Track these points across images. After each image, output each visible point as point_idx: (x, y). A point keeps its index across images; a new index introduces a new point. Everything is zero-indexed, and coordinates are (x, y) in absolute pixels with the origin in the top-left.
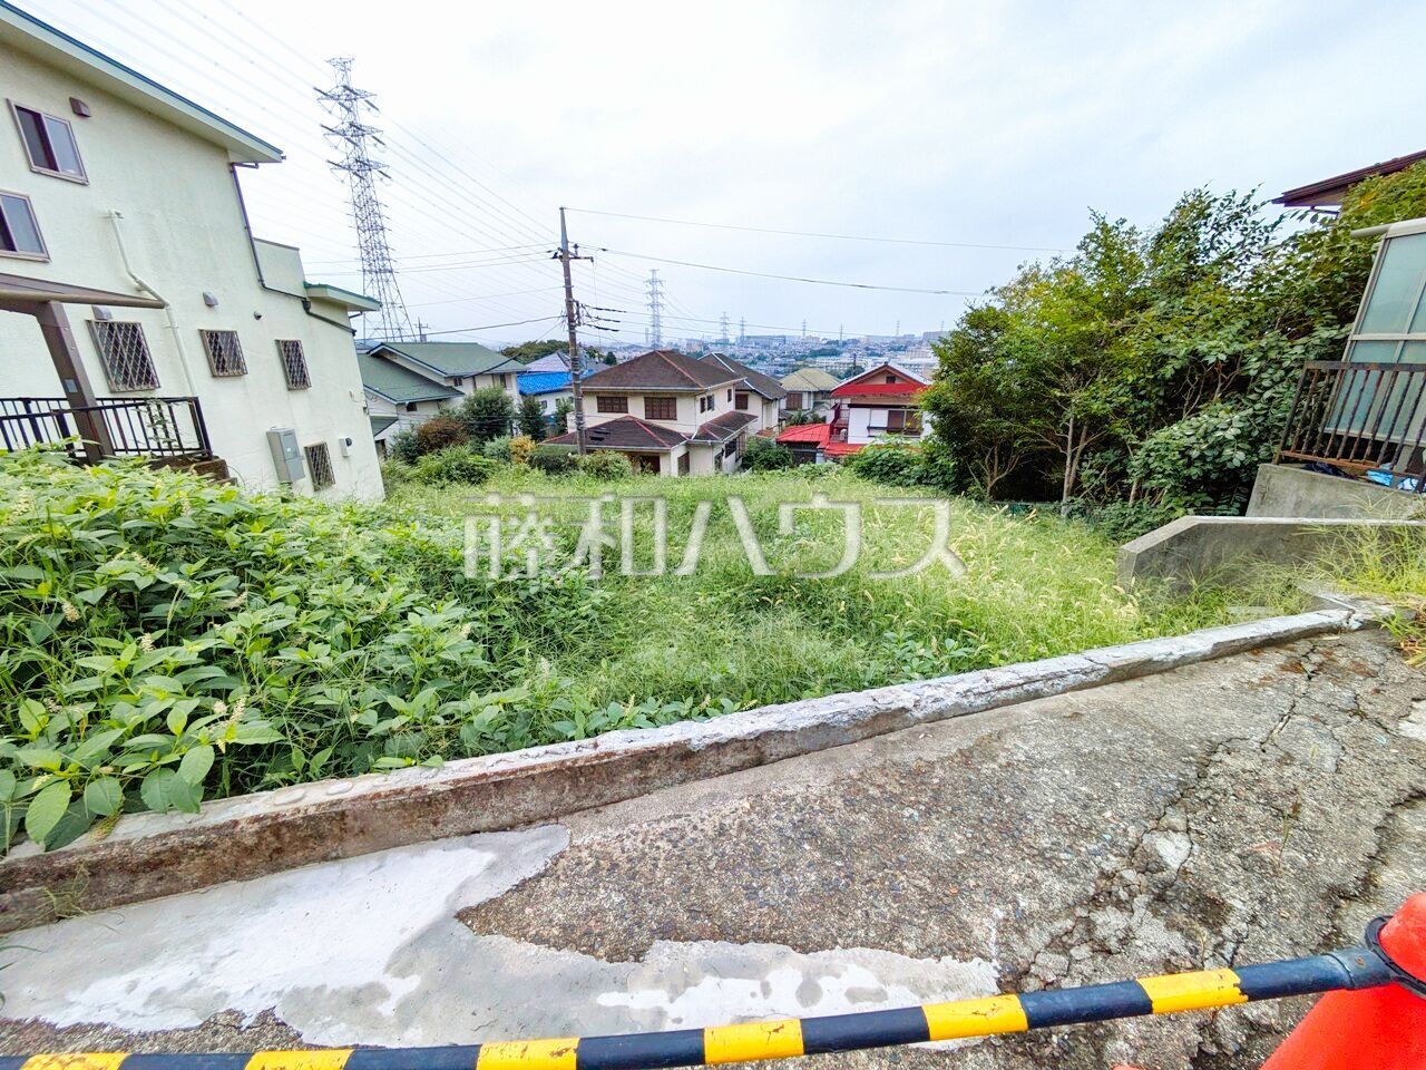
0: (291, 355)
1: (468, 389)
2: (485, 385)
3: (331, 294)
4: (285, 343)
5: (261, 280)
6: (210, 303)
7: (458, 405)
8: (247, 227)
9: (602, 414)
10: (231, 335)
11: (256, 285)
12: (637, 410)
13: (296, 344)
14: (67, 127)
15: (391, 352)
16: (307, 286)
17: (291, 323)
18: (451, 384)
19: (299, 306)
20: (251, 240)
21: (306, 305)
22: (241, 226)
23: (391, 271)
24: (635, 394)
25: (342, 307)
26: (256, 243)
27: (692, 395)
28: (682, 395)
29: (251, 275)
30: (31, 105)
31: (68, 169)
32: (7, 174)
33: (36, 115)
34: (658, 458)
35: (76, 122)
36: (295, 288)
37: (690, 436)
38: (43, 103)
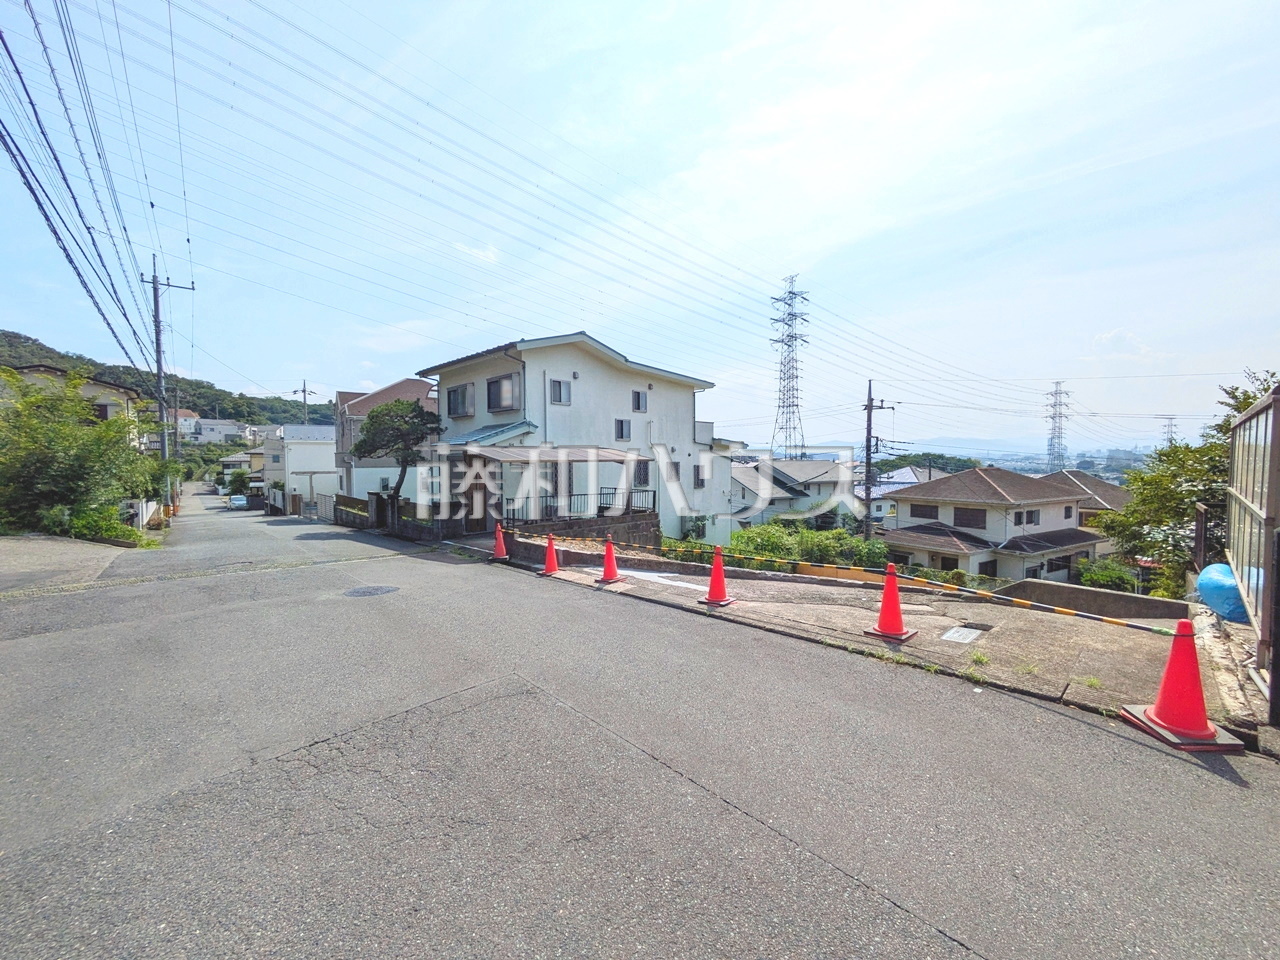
3: (723, 442)
5: (694, 439)
6: (674, 450)
8: (694, 418)
9: (914, 518)
11: (692, 441)
12: (946, 517)
14: (645, 394)
16: (714, 439)
19: (708, 449)
20: (694, 423)
21: (711, 448)
22: (691, 416)
23: (797, 406)
24: (945, 504)
27: (1006, 509)
28: (992, 508)
29: (691, 438)
30: (638, 390)
31: (642, 409)
32: (627, 413)
33: (639, 393)
34: (957, 560)
35: (649, 392)
36: (709, 442)
37: (997, 545)
38: (641, 388)
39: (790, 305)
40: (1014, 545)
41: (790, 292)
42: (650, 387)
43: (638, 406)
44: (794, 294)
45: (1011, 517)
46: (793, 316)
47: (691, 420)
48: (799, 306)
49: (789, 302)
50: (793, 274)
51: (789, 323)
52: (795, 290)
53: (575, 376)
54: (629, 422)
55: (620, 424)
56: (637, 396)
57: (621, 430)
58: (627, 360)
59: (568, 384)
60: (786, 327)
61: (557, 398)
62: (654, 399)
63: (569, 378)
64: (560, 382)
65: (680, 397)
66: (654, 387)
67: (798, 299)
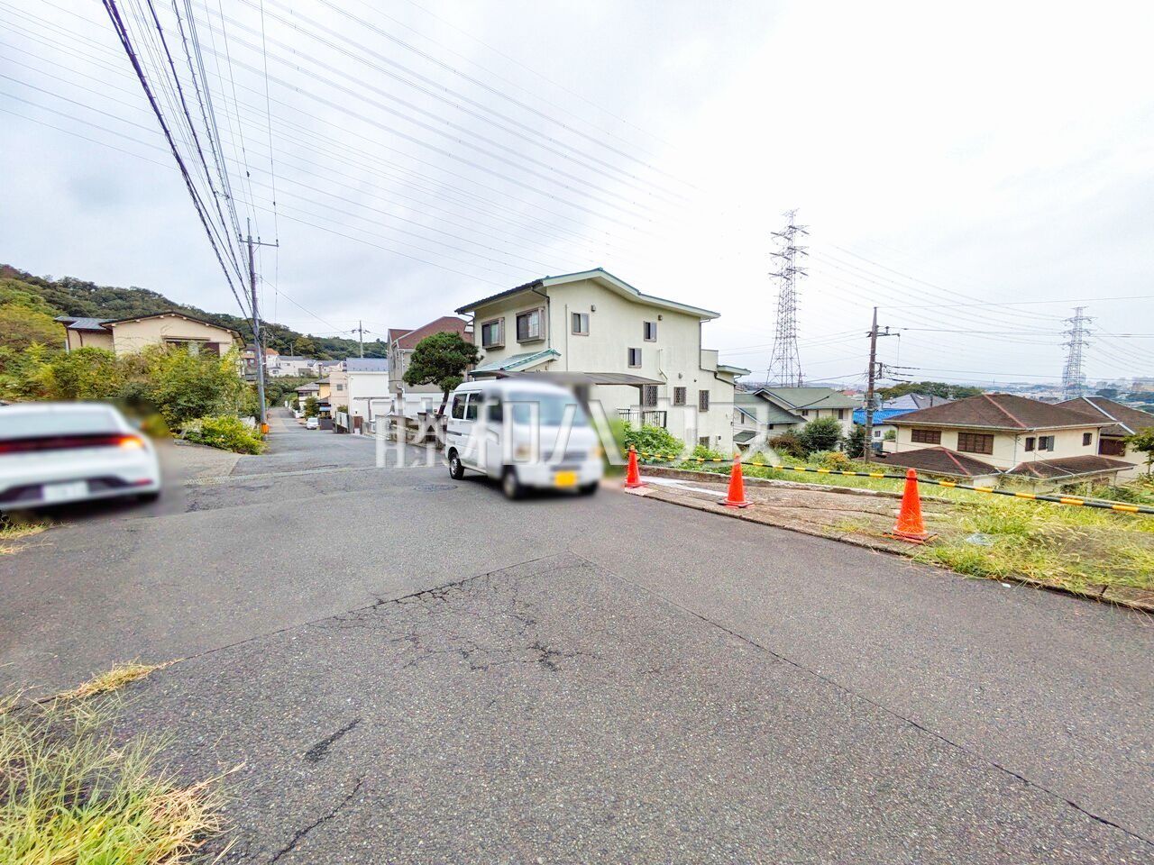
0: (704, 396)
1: (811, 418)
2: (823, 416)
3: (727, 369)
4: (703, 391)
5: (700, 366)
6: (680, 377)
7: (801, 428)
8: (700, 346)
9: (915, 443)
10: (684, 389)
11: (698, 368)
12: (949, 442)
13: (707, 392)
14: (655, 325)
15: (767, 394)
16: (718, 366)
17: (707, 382)
18: (800, 414)
19: (712, 375)
20: (700, 350)
21: (715, 374)
22: (698, 344)
23: (794, 337)
24: (949, 429)
25: (732, 374)
26: (702, 351)
27: (1016, 435)
28: (1001, 433)
29: (697, 365)
30: (649, 321)
31: (652, 338)
32: (638, 342)
33: (649, 324)
35: (658, 323)
36: (713, 368)
37: (1004, 470)
38: (652, 319)
39: (789, 239)
40: (1024, 470)
41: (790, 227)
42: (660, 318)
43: (648, 336)
44: (794, 228)
45: (1022, 443)
46: (792, 249)
47: (698, 348)
48: (798, 240)
49: (789, 236)
51: (788, 256)
52: (795, 225)
53: (593, 309)
54: (640, 350)
55: (633, 352)
56: (648, 326)
57: (633, 356)
58: (639, 294)
59: (587, 317)
60: (785, 260)
61: (577, 330)
62: (665, 329)
63: (589, 312)
64: (579, 315)
65: (687, 327)
66: (663, 318)
67: (799, 233)
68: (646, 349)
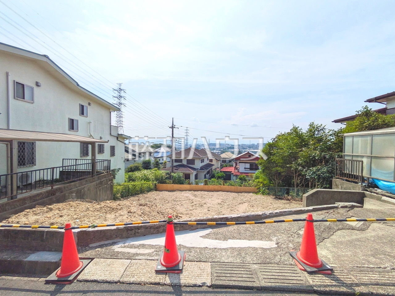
0: (113, 148)
3: (123, 136)
4: (112, 146)
5: (111, 134)
6: (101, 138)
8: (111, 123)
9: (176, 163)
10: (103, 145)
12: (185, 162)
16: (118, 134)
17: (113, 142)
19: (116, 138)
21: (118, 138)
23: (122, 127)
26: (111, 126)
27: (199, 159)
29: (109, 133)
30: (83, 104)
31: (85, 115)
32: (76, 116)
34: (190, 175)
35: (89, 106)
36: (116, 135)
37: (198, 169)
38: (85, 104)
39: (119, 93)
40: (202, 168)
41: (120, 89)
42: (89, 104)
43: (82, 113)
44: (121, 89)
45: (200, 161)
46: (121, 97)
47: (109, 124)
48: (122, 94)
49: (119, 92)
50: (121, 83)
51: (119, 99)
52: (121, 88)
53: (37, 84)
54: (78, 121)
55: (72, 122)
56: (82, 107)
57: (72, 124)
58: (78, 85)
59: (32, 89)
60: (118, 100)
61: (20, 96)
62: (92, 111)
63: (33, 85)
64: (23, 85)
65: (103, 113)
66: (92, 104)
67: (122, 91)
68: (81, 121)
